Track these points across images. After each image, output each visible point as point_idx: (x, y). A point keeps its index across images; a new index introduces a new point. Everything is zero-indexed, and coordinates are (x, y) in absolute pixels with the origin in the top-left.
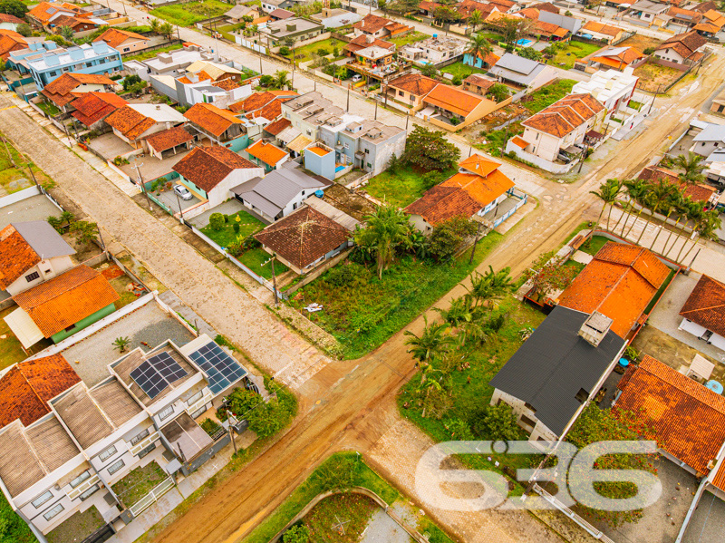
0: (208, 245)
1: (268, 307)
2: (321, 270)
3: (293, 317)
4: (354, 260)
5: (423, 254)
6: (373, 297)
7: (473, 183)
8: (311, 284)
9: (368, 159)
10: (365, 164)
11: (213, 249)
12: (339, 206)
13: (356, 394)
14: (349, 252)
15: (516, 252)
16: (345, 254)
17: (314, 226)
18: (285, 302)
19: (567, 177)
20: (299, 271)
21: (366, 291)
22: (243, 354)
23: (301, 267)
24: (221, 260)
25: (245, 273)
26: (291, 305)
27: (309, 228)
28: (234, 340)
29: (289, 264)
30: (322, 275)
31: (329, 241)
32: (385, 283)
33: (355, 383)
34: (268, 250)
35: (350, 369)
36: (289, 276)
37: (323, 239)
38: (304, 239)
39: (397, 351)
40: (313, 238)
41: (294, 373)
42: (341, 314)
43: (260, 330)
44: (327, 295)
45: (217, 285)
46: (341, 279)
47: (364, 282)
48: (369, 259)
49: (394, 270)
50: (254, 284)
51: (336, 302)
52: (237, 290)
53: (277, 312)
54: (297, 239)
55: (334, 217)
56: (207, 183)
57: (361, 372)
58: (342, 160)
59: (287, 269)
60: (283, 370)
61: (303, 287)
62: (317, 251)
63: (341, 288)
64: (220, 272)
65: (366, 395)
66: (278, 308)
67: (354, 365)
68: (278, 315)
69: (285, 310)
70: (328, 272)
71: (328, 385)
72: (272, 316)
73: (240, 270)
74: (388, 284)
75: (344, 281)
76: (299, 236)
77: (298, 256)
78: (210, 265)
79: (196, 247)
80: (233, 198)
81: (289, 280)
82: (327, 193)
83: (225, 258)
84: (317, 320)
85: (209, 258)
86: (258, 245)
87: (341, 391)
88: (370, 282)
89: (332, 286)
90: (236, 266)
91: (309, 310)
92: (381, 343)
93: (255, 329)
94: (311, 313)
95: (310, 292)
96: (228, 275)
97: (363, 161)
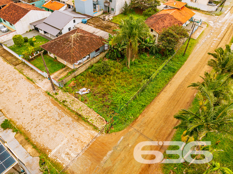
0: (12, 55)
1: (49, 94)
2: (88, 65)
3: (68, 100)
4: (110, 58)
5: (154, 51)
6: (125, 81)
7: (175, 12)
8: (81, 74)
9: (112, 5)
10: (110, 9)
11: (15, 58)
12: (97, 27)
13: (125, 167)
14: (106, 52)
15: (207, 48)
16: (103, 54)
17: (81, 36)
18: (62, 88)
19: (216, 13)
20: (72, 67)
21: (120, 77)
22: (25, 134)
23: (72, 62)
24: (19, 64)
25: (35, 71)
26: (66, 91)
27: (78, 37)
28: (19, 123)
29: (65, 63)
30: (89, 68)
31: (92, 45)
32: (132, 70)
33: (123, 155)
34: (52, 55)
35: (116, 141)
36: (65, 70)
37: (88, 44)
38: (74, 44)
39: (152, 120)
40: (80, 43)
41: (67, 150)
42: (104, 95)
43: (41, 112)
44: (93, 81)
45: (13, 80)
46: (102, 70)
47: (118, 71)
48: (120, 56)
49: (137, 62)
50: (40, 78)
51: (99, 86)
52: (28, 83)
53: (55, 96)
54: (69, 44)
55: (94, 32)
56: (14, 20)
57: (126, 143)
58: (97, 9)
59: (64, 66)
60: (58, 147)
61: (75, 77)
62: (83, 52)
63: (102, 76)
64: (17, 72)
65: (134, 167)
66: (56, 94)
67: (119, 137)
68: (56, 99)
69: (61, 95)
70: (92, 66)
71: (99, 160)
72: (52, 100)
73: (32, 69)
74: (134, 71)
75: (104, 71)
76: (71, 42)
77: (70, 56)
78: (11, 67)
79: (4, 58)
80: (33, 30)
81: (66, 73)
82: (89, 21)
83: (22, 62)
84: (86, 100)
85: (11, 63)
86: (45, 53)
87: (111, 165)
88: (122, 71)
89: (96, 75)
90: (29, 67)
91: (80, 93)
92: (138, 115)
93: (37, 112)
94: (82, 96)
95: (80, 81)
96: (22, 73)
97: (109, 8)
